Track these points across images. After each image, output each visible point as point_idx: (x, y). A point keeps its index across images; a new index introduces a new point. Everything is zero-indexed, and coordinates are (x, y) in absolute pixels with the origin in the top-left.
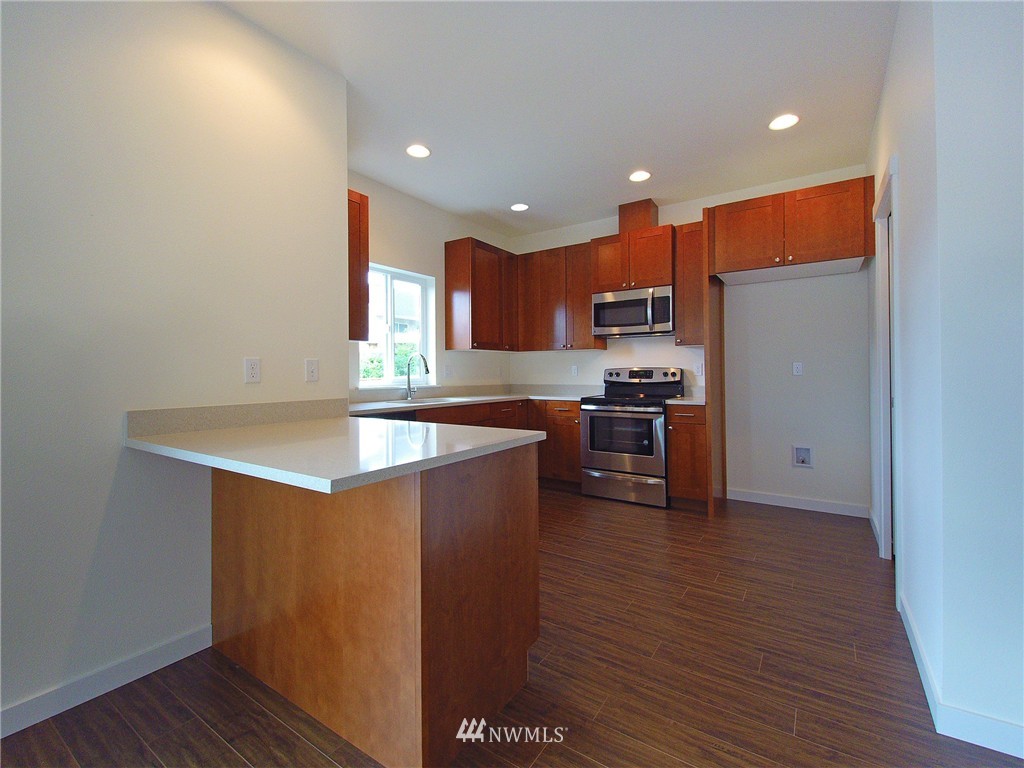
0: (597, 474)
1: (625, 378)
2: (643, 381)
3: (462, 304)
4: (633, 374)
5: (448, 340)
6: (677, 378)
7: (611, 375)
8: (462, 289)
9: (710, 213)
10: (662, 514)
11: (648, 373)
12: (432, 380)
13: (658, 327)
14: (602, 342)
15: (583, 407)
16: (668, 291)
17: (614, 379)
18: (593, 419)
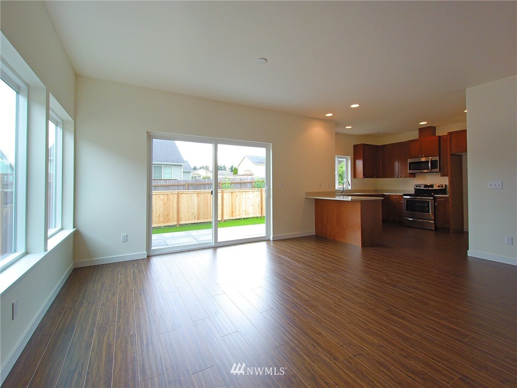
0: (411, 219)
1: (422, 188)
2: (430, 189)
3: (360, 164)
4: (426, 186)
5: (354, 175)
6: (444, 188)
7: (417, 186)
8: (359, 159)
9: (450, 134)
10: (433, 232)
11: (432, 186)
12: (350, 188)
13: (433, 170)
14: (413, 175)
15: (404, 197)
16: (437, 158)
17: (418, 188)
18: (408, 200)
